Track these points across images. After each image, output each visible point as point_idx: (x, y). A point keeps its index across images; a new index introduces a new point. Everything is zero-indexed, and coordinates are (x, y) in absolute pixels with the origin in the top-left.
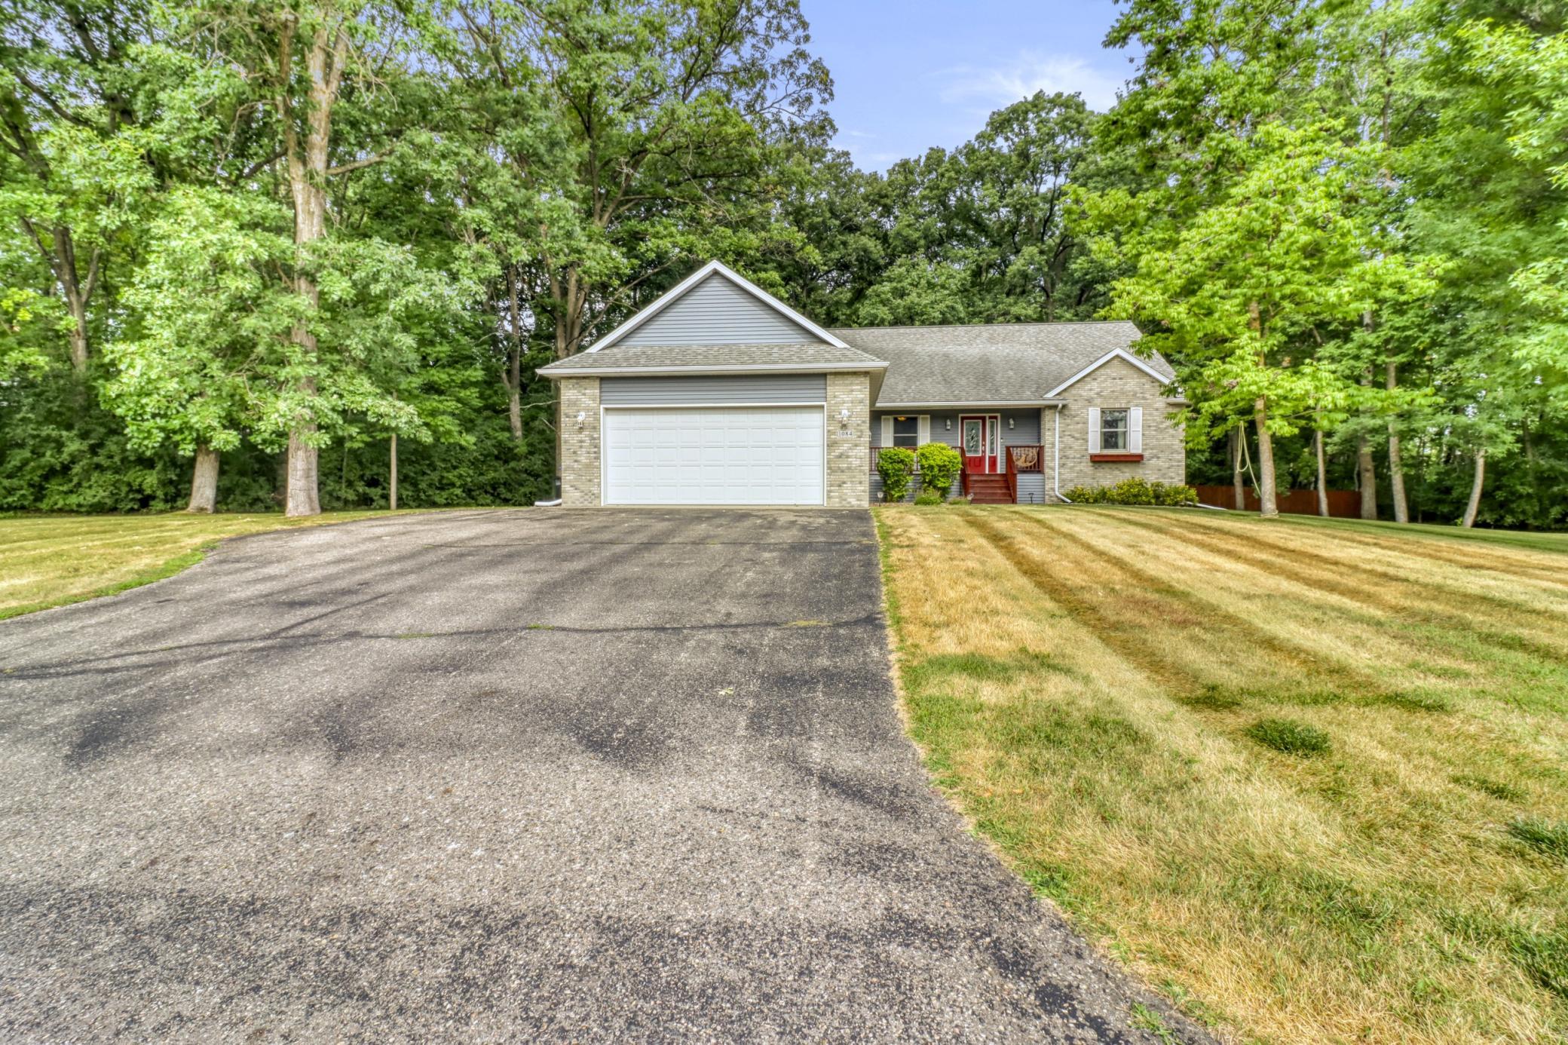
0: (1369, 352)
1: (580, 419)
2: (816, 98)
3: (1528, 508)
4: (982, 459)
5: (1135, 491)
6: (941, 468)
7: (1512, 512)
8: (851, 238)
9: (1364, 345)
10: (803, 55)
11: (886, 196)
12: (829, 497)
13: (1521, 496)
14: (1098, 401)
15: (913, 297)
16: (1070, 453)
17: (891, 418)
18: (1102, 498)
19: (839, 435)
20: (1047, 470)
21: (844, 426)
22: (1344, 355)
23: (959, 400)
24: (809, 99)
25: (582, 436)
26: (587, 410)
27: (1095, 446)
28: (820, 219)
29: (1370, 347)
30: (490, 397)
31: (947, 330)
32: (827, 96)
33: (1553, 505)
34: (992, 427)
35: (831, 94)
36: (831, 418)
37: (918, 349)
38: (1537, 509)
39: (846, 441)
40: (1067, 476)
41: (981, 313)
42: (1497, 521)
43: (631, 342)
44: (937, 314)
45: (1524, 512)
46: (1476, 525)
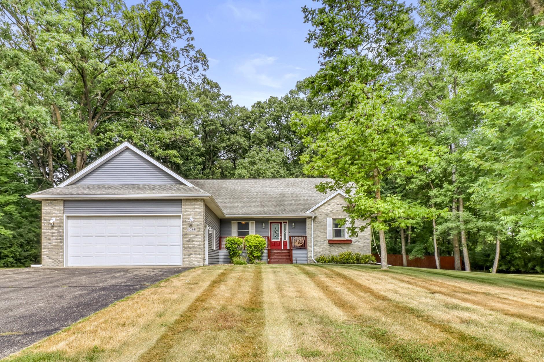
0: (450, 193)
1: (52, 221)
2: (201, 68)
3: (519, 263)
4: (280, 242)
5: (347, 257)
6: (255, 247)
7: (513, 265)
8: (232, 137)
9: (448, 190)
10: (192, 47)
11: (250, 118)
12: (184, 261)
13: (516, 258)
14: (331, 215)
15: (259, 166)
16: (318, 239)
17: (236, 222)
18: (332, 261)
19: (188, 230)
20: (308, 247)
21: (191, 226)
22: (440, 195)
23: (266, 214)
24: (197, 68)
25: (54, 230)
26: (56, 217)
27: (330, 236)
28: (214, 127)
29: (451, 191)
30: (34, 210)
31: (274, 180)
32: (206, 67)
33: (529, 262)
34: (285, 227)
35: (208, 66)
36: (184, 221)
37: (252, 189)
38: (523, 263)
39: (192, 233)
40: (318, 250)
41: (294, 174)
42: (507, 269)
43: (82, 182)
44: (270, 174)
45: (518, 265)
46: (498, 271)
